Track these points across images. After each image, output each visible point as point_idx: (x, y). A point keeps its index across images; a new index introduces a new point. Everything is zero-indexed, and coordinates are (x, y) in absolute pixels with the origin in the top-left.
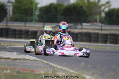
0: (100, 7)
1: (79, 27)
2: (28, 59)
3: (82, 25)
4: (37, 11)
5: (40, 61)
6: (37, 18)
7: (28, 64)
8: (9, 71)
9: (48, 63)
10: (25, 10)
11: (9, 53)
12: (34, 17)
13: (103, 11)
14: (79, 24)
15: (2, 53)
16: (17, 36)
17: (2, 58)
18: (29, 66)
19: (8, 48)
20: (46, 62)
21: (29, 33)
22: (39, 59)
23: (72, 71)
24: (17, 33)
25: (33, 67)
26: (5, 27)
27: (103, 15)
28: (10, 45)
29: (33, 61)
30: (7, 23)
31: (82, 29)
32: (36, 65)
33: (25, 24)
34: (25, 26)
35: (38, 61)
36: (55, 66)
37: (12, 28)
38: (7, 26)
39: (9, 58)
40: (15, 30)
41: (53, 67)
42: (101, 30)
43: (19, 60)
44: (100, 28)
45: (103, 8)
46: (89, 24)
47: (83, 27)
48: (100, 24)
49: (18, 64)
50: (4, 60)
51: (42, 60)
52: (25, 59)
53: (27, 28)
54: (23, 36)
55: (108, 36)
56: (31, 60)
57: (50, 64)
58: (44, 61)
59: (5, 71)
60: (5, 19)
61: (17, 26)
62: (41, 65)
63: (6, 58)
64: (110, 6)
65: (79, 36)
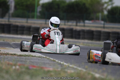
0: (103, 5)
1: (82, 24)
2: (34, 56)
3: (84, 23)
4: (39, 7)
5: (46, 58)
6: (38, 14)
7: (35, 61)
8: (17, 67)
9: (55, 60)
10: (27, 6)
11: (13, 49)
12: (35, 13)
13: (106, 8)
14: (82, 21)
15: (6, 49)
16: (19, 32)
17: (8, 54)
18: (35, 62)
19: (11, 44)
20: (52, 59)
21: (31, 30)
22: (45, 56)
23: (80, 69)
24: (19, 29)
25: (40, 63)
26: (7, 23)
27: (106, 13)
28: (13, 41)
29: (39, 58)
30: (9, 19)
31: (84, 26)
32: (43, 62)
33: (27, 20)
34: (27, 22)
35: (43, 57)
36: (62, 63)
37: (14, 24)
38: (9, 21)
39: (15, 54)
40: (17, 27)
41: (60, 64)
42: (104, 27)
43: (25, 56)
44: (102, 26)
45: (106, 5)
46: (90, 22)
47: (86, 25)
48: (103, 22)
49: (24, 60)
50: (10, 56)
51: (48, 58)
52: (31, 55)
53: (29, 25)
54: (25, 32)
55: (111, 35)
56: (37, 57)
57: (57, 61)
58: (50, 58)
59: (14, 67)
60: (7, 14)
61: (19, 22)
62: (48, 62)
63: (12, 54)
64: (112, 4)
65: (81, 33)
